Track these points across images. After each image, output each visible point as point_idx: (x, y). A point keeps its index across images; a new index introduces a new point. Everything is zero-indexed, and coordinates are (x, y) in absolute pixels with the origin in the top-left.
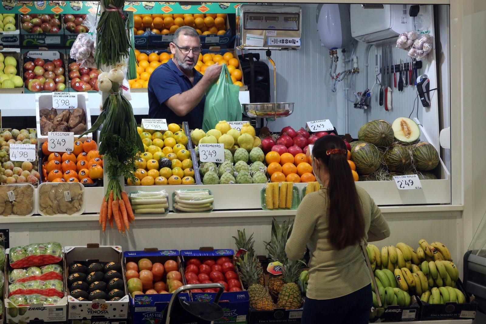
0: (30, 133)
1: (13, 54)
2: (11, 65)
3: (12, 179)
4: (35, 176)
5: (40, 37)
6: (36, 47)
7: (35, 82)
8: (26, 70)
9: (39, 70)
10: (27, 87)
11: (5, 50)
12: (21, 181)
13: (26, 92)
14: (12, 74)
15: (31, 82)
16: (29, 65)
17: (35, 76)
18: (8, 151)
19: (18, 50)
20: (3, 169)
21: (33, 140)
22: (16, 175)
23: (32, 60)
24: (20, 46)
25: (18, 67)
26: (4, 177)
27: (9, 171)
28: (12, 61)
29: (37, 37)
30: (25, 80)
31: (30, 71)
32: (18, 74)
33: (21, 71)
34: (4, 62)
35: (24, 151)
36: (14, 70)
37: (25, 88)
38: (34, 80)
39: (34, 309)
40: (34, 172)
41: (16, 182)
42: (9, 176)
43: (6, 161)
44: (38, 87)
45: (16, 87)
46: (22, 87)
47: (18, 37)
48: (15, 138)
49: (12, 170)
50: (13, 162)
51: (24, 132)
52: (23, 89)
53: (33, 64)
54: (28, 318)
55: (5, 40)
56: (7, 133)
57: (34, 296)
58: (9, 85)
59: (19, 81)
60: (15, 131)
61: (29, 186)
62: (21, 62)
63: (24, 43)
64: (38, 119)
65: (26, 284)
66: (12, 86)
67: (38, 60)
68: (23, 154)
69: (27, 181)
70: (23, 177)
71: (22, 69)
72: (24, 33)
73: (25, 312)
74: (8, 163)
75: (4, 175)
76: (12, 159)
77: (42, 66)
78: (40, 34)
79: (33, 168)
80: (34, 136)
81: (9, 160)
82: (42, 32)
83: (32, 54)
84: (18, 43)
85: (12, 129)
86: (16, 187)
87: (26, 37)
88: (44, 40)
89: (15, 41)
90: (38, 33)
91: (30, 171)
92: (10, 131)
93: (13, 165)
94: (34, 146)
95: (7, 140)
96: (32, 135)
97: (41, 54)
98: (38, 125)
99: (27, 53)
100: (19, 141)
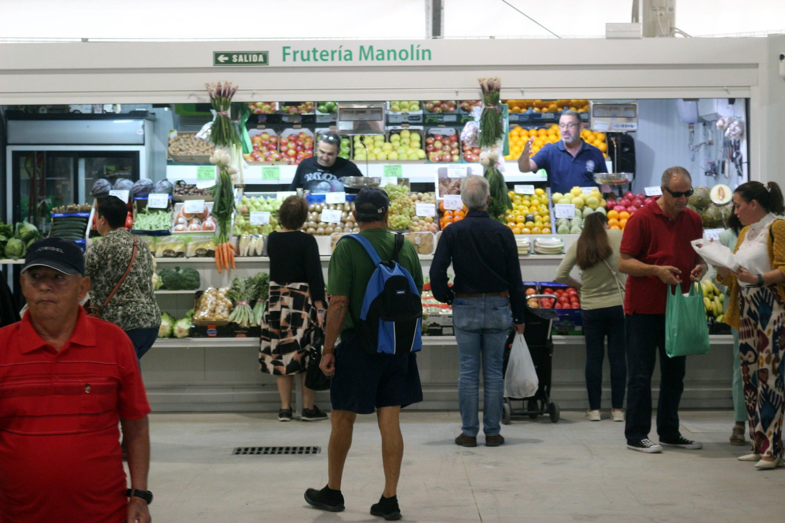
0: (430, 195)
1: (418, 131)
2: (416, 140)
3: (418, 228)
4: (435, 226)
5: (440, 116)
6: (436, 124)
7: (434, 155)
8: (427, 144)
9: (438, 144)
10: (428, 158)
11: (411, 127)
12: (425, 230)
13: (428, 163)
14: (416, 147)
15: (432, 154)
16: (430, 140)
17: (435, 150)
18: (415, 209)
19: (421, 128)
20: (412, 222)
21: (433, 201)
22: (421, 226)
23: (433, 136)
24: (423, 124)
25: (421, 142)
26: (413, 227)
27: (416, 223)
28: (416, 137)
29: (437, 116)
30: (427, 152)
31: (431, 146)
32: (421, 148)
33: (424, 145)
34: (410, 138)
35: (426, 209)
36: (418, 144)
37: (427, 159)
38: (434, 153)
39: (433, 316)
40: (434, 224)
41: (421, 231)
42: (416, 226)
43: (413, 216)
44: (437, 159)
45: (420, 159)
46: (424, 159)
47: (421, 116)
48: (420, 199)
49: (418, 222)
50: (419, 217)
51: (426, 195)
52: (426, 161)
53: (433, 139)
54: (428, 322)
55: (411, 118)
56: (414, 195)
57: (433, 308)
58: (414, 157)
59: (422, 154)
60: (420, 194)
61: (430, 234)
62: (424, 138)
63: (427, 121)
64: (437, 185)
65: (428, 300)
66: (417, 158)
67: (438, 135)
68: (426, 211)
69: (428, 230)
70: (425, 227)
71: (424, 144)
72: (426, 113)
73: (427, 317)
74: (415, 218)
75: (413, 225)
76: (418, 214)
77: (441, 141)
78: (439, 114)
79: (433, 221)
80: (434, 198)
81: (416, 215)
82: (441, 112)
83: (433, 130)
84: (421, 121)
85: (418, 193)
86: (421, 235)
87: (428, 116)
88: (442, 118)
89: (419, 119)
90: (437, 112)
91: (431, 223)
92: (416, 194)
93: (418, 219)
94: (434, 205)
95: (414, 201)
96: (432, 197)
97: (440, 131)
98: (437, 190)
99: (428, 130)
100: (422, 202)
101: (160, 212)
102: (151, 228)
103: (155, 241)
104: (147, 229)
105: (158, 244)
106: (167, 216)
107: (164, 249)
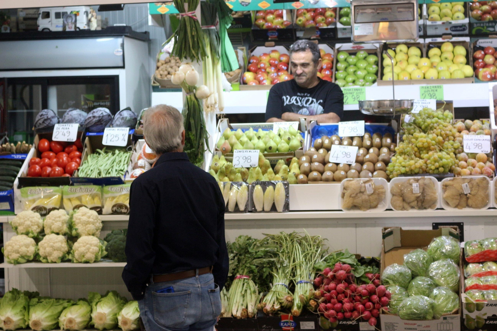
0: (483, 124)
1: (463, 43)
2: (461, 55)
3: (467, 171)
4: (491, 168)
5: (490, 24)
6: (486, 35)
7: (485, 72)
8: (475, 59)
9: (489, 59)
10: (477, 76)
11: (455, 39)
12: (476, 174)
13: (476, 82)
14: (461, 63)
15: (481, 71)
16: (479, 54)
17: (485, 66)
18: (461, 143)
19: (467, 39)
20: (457, 161)
21: (487, 131)
22: (470, 167)
23: (482, 49)
24: (470, 35)
25: (467, 57)
26: (459, 169)
27: (463, 163)
28: (461, 51)
29: (487, 25)
30: (475, 69)
31: (480, 61)
32: (468, 63)
34: (453, 52)
35: (478, 142)
36: (464, 60)
37: (476, 77)
38: (485, 69)
39: (491, 305)
40: (488, 164)
41: (471, 174)
42: (463, 167)
43: (459, 153)
44: (489, 76)
45: (467, 77)
46: (472, 76)
47: (467, 26)
48: (468, 129)
49: (466, 161)
50: (467, 154)
51: (477, 123)
52: (474, 79)
53: (483, 53)
54: (485, 314)
55: (454, 29)
56: (460, 124)
57: (491, 291)
58: (459, 75)
59: (469, 70)
60: (468, 122)
61: (484, 179)
62: (471, 51)
63: (474, 32)
64: (492, 109)
65: (482, 279)
66: (462, 76)
67: (489, 48)
68: (477, 146)
69: (482, 173)
70: (477, 169)
71: (471, 59)
72: (473, 21)
73: (483, 308)
74: (462, 155)
75: (458, 166)
76: (466, 150)
77: (492, 54)
78: (490, 22)
79: (488, 160)
80: (488, 127)
81: (463, 151)
82: (492, 19)
83: (482, 42)
84: (467, 32)
85: (465, 120)
86: (471, 181)
87: (475, 25)
88: (493, 27)
89: (464, 30)
90: (487, 20)
91: (485, 163)
92: (463, 122)
93: (467, 157)
94: (488, 137)
95: (460, 132)
96: (486, 126)
97: (491, 42)
98: (492, 116)
99: (476, 42)
100: (472, 133)
101: (117, 152)
102: (99, 174)
103: (102, 192)
104: (94, 175)
105: (106, 196)
106: (124, 156)
107: (113, 203)
